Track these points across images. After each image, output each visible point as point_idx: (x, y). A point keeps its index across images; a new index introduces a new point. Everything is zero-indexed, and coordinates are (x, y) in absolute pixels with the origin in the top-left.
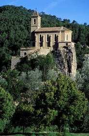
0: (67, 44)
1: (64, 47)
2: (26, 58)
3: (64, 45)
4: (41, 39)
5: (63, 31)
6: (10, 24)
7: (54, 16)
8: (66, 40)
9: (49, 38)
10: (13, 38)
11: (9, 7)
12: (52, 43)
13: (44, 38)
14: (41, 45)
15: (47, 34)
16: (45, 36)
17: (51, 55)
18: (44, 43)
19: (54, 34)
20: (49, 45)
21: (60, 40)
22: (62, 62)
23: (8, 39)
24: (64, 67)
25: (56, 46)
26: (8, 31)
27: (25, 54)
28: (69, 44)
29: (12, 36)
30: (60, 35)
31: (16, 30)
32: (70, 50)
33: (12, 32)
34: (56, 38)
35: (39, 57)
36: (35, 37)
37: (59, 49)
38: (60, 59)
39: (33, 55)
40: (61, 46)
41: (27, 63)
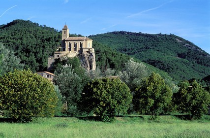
0: (89, 50)
1: (87, 52)
2: (59, 59)
3: (87, 50)
4: (70, 45)
5: (86, 40)
6: (22, 34)
7: (53, 28)
8: (88, 47)
9: (75, 45)
10: (26, 43)
11: (19, 20)
12: (78, 49)
13: (72, 45)
14: (70, 50)
15: (74, 42)
16: (73, 44)
17: (77, 57)
18: (72, 48)
19: (80, 42)
20: (75, 50)
21: (83, 46)
22: (86, 62)
23: (21, 44)
24: (87, 66)
25: (81, 50)
26: (21, 39)
27: (58, 56)
28: (90, 49)
29: (25, 42)
30: (84, 43)
31: (27, 38)
32: (91, 54)
33: (25, 39)
34: (81, 45)
35: (69, 59)
36: (65, 44)
37: (83, 53)
38: (84, 60)
39: (64, 57)
40: (85, 51)
41: (59, 63)
